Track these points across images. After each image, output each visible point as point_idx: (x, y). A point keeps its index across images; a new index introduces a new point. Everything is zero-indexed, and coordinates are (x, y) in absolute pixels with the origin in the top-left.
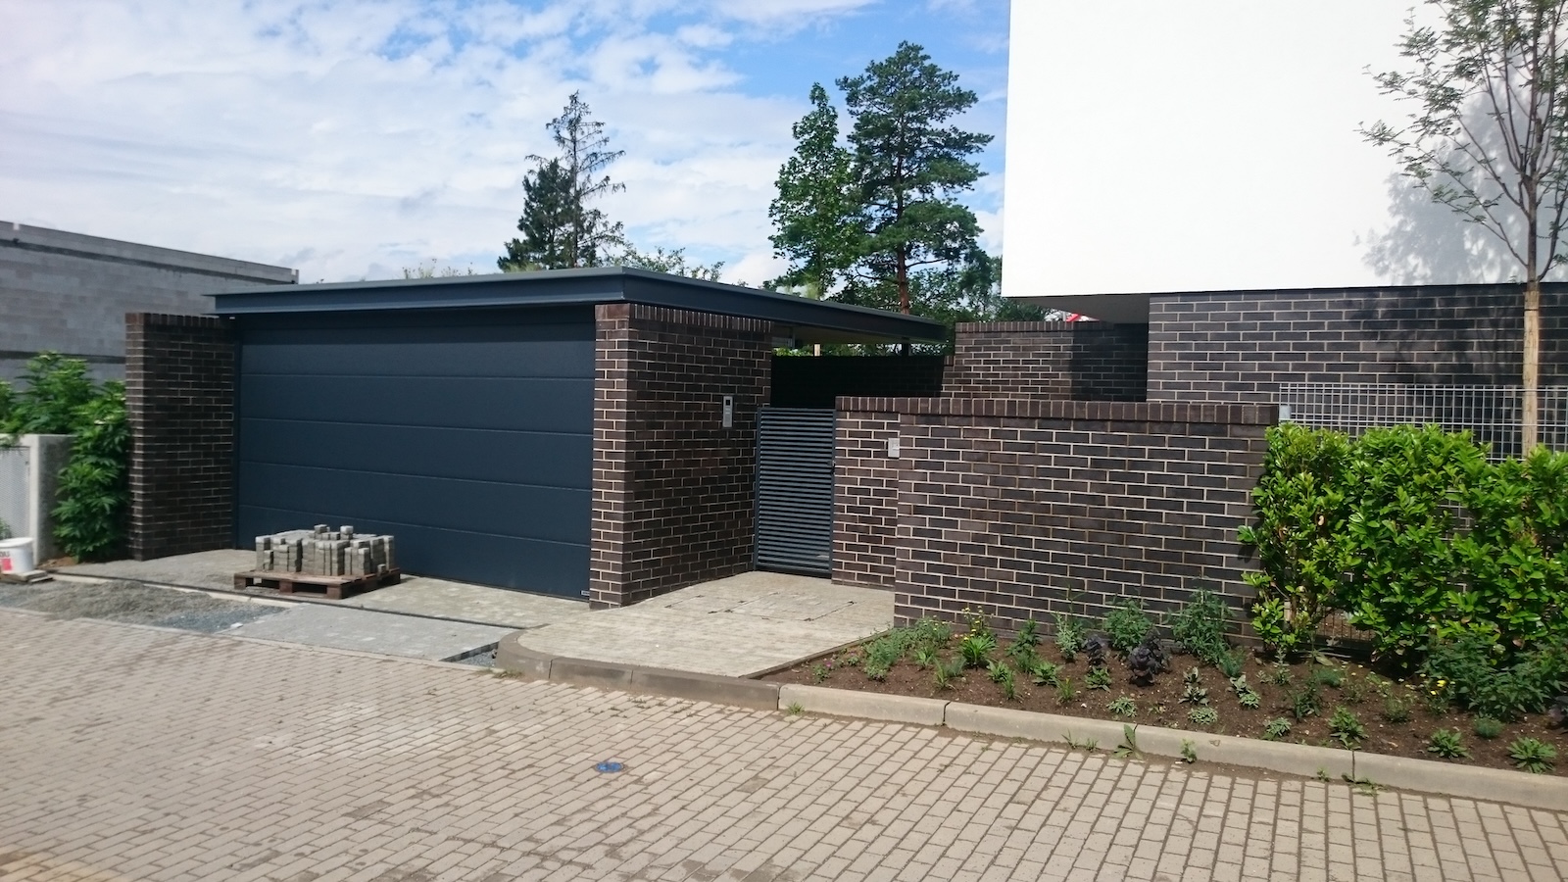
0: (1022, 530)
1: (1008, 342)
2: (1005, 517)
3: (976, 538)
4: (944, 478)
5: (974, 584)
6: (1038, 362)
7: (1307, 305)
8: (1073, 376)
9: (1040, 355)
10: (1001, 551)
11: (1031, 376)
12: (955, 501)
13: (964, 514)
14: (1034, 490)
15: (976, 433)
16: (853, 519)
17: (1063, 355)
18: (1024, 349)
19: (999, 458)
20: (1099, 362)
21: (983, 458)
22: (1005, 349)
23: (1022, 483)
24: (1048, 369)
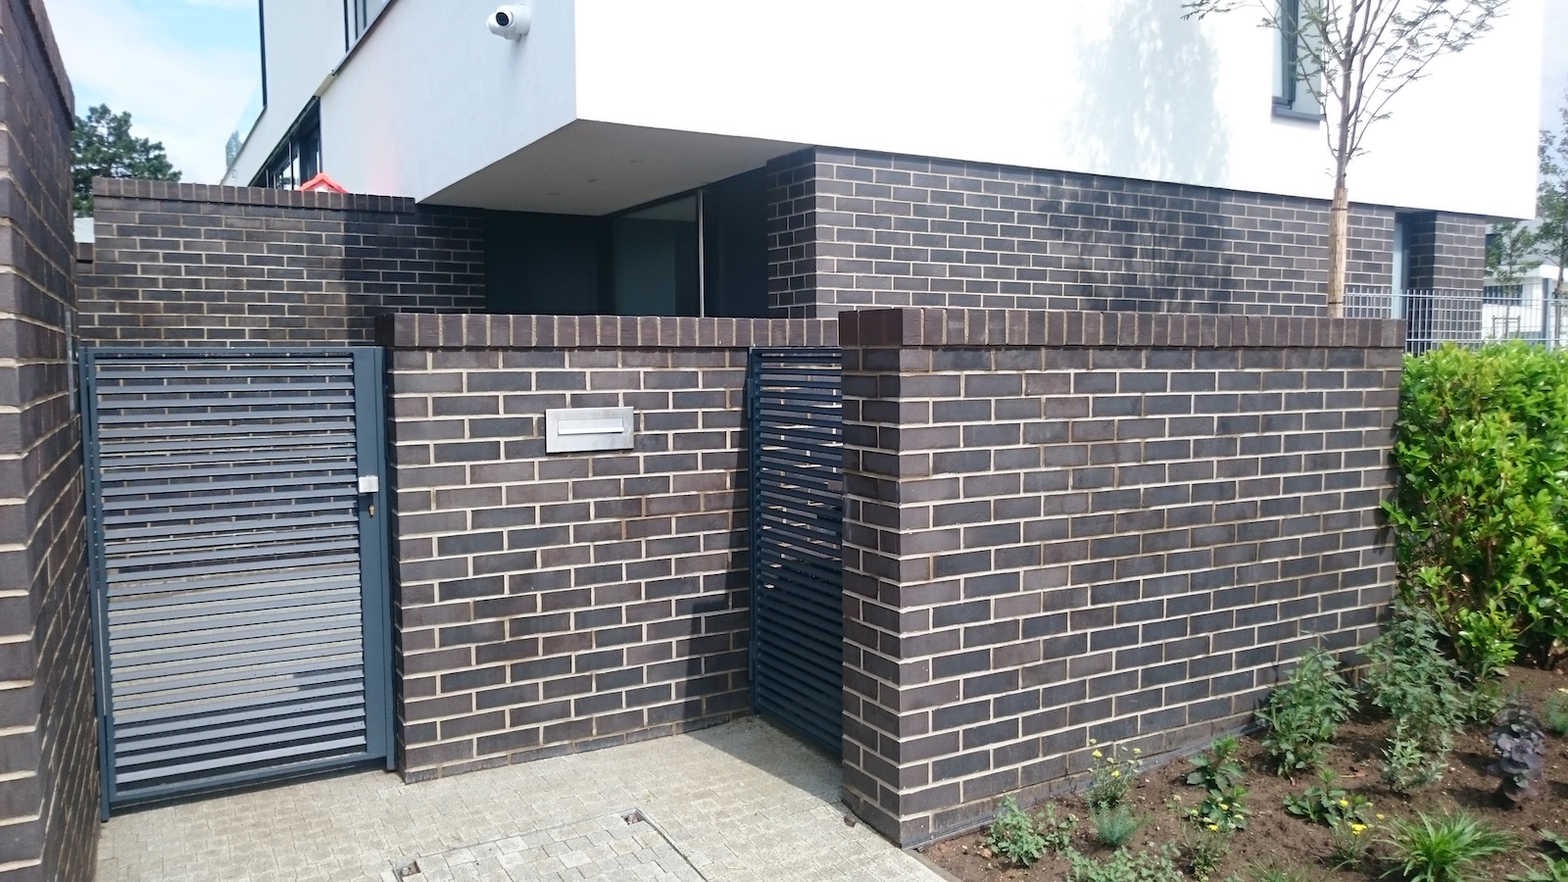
0: (1125, 569)
1: (215, 222)
2: (1100, 548)
3: (1052, 601)
4: (991, 486)
5: (1051, 696)
6: (279, 261)
7: (997, 187)
8: (349, 288)
9: (282, 249)
10: (1091, 618)
11: (267, 285)
12: (1011, 533)
13: (1029, 556)
14: (1142, 487)
15: (1049, 383)
16: (460, 612)
17: (327, 251)
18: (250, 236)
19: (1086, 433)
20: (393, 265)
21: (1060, 434)
22: (210, 235)
23: (1126, 476)
24: (300, 274)
